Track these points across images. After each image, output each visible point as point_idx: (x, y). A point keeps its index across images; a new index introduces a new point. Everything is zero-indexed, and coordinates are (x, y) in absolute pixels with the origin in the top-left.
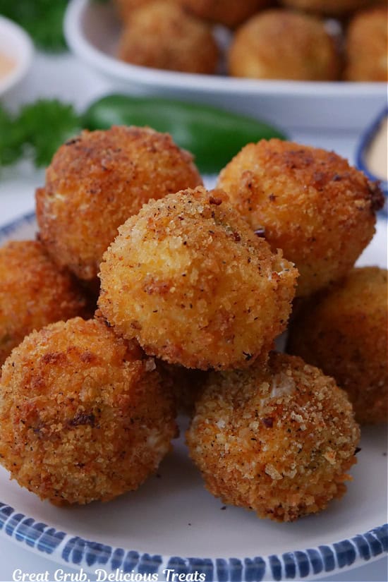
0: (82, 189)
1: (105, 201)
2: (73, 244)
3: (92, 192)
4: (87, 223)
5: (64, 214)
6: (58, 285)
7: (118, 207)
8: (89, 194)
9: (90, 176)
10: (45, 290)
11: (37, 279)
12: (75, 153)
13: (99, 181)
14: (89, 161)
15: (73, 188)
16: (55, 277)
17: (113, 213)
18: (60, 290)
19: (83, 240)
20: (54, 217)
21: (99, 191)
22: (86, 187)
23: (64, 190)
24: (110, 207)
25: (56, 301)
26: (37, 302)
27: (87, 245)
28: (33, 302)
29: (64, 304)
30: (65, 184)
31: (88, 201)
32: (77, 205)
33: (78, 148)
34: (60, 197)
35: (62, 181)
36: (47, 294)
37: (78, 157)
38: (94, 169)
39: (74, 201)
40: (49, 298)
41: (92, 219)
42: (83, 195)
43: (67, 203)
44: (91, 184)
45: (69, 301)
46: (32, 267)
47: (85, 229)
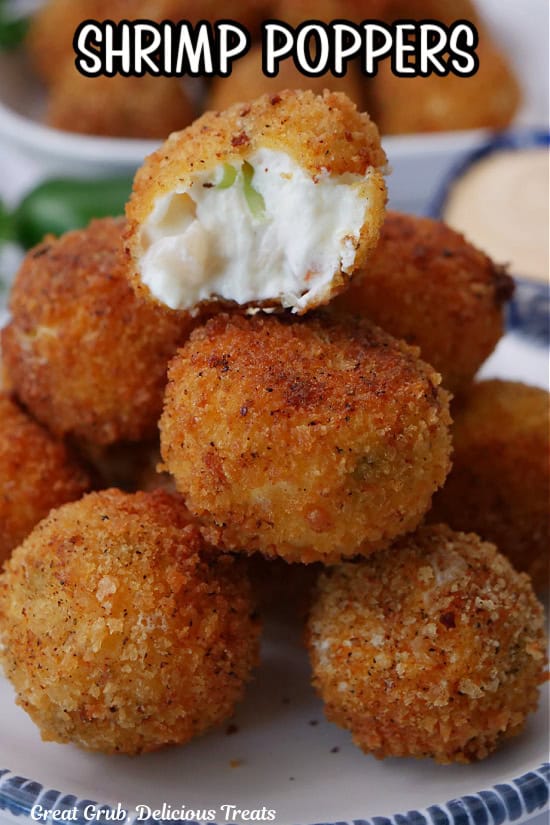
0: (81, 312)
1: (120, 323)
2: (82, 396)
3: (99, 314)
4: (99, 360)
5: (60, 354)
6: (47, 457)
7: (141, 328)
8: (94, 318)
9: (90, 291)
10: (30, 465)
11: (18, 448)
12: (54, 265)
13: (104, 296)
14: (80, 272)
15: (66, 315)
16: (44, 446)
17: (134, 338)
18: (52, 464)
19: (96, 386)
20: (43, 360)
21: (108, 310)
22: (87, 308)
23: (53, 319)
24: (128, 331)
25: (46, 482)
26: (18, 483)
27: (102, 392)
28: (12, 483)
29: (58, 485)
30: (53, 311)
31: (95, 327)
32: (78, 338)
33: (56, 258)
34: (46, 332)
35: (46, 307)
36: (33, 470)
37: (60, 270)
38: (93, 280)
39: (73, 331)
40: (36, 477)
41: (106, 353)
42: (85, 321)
43: (62, 337)
44: (95, 303)
45: (66, 481)
46: (9, 431)
47: (98, 368)
